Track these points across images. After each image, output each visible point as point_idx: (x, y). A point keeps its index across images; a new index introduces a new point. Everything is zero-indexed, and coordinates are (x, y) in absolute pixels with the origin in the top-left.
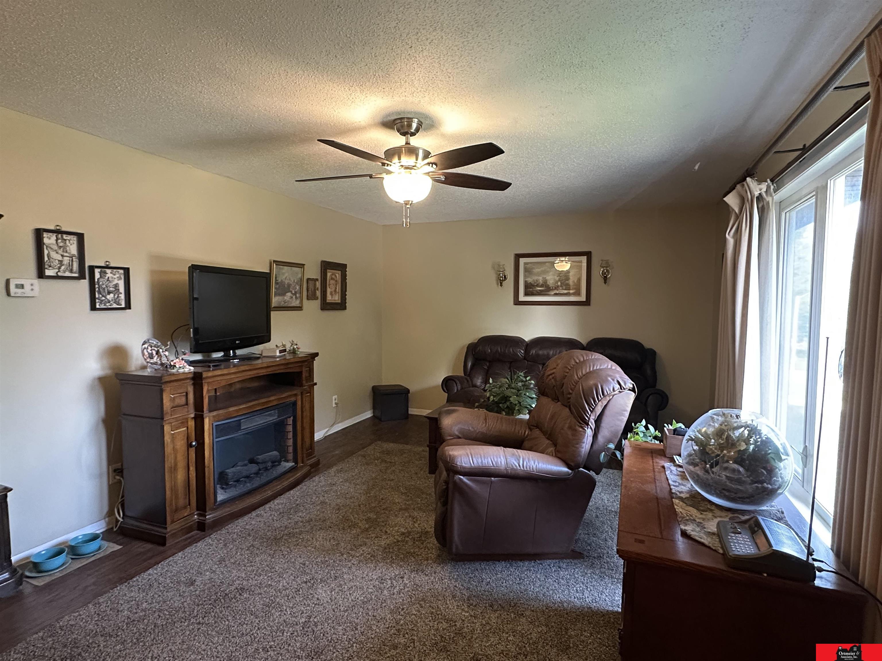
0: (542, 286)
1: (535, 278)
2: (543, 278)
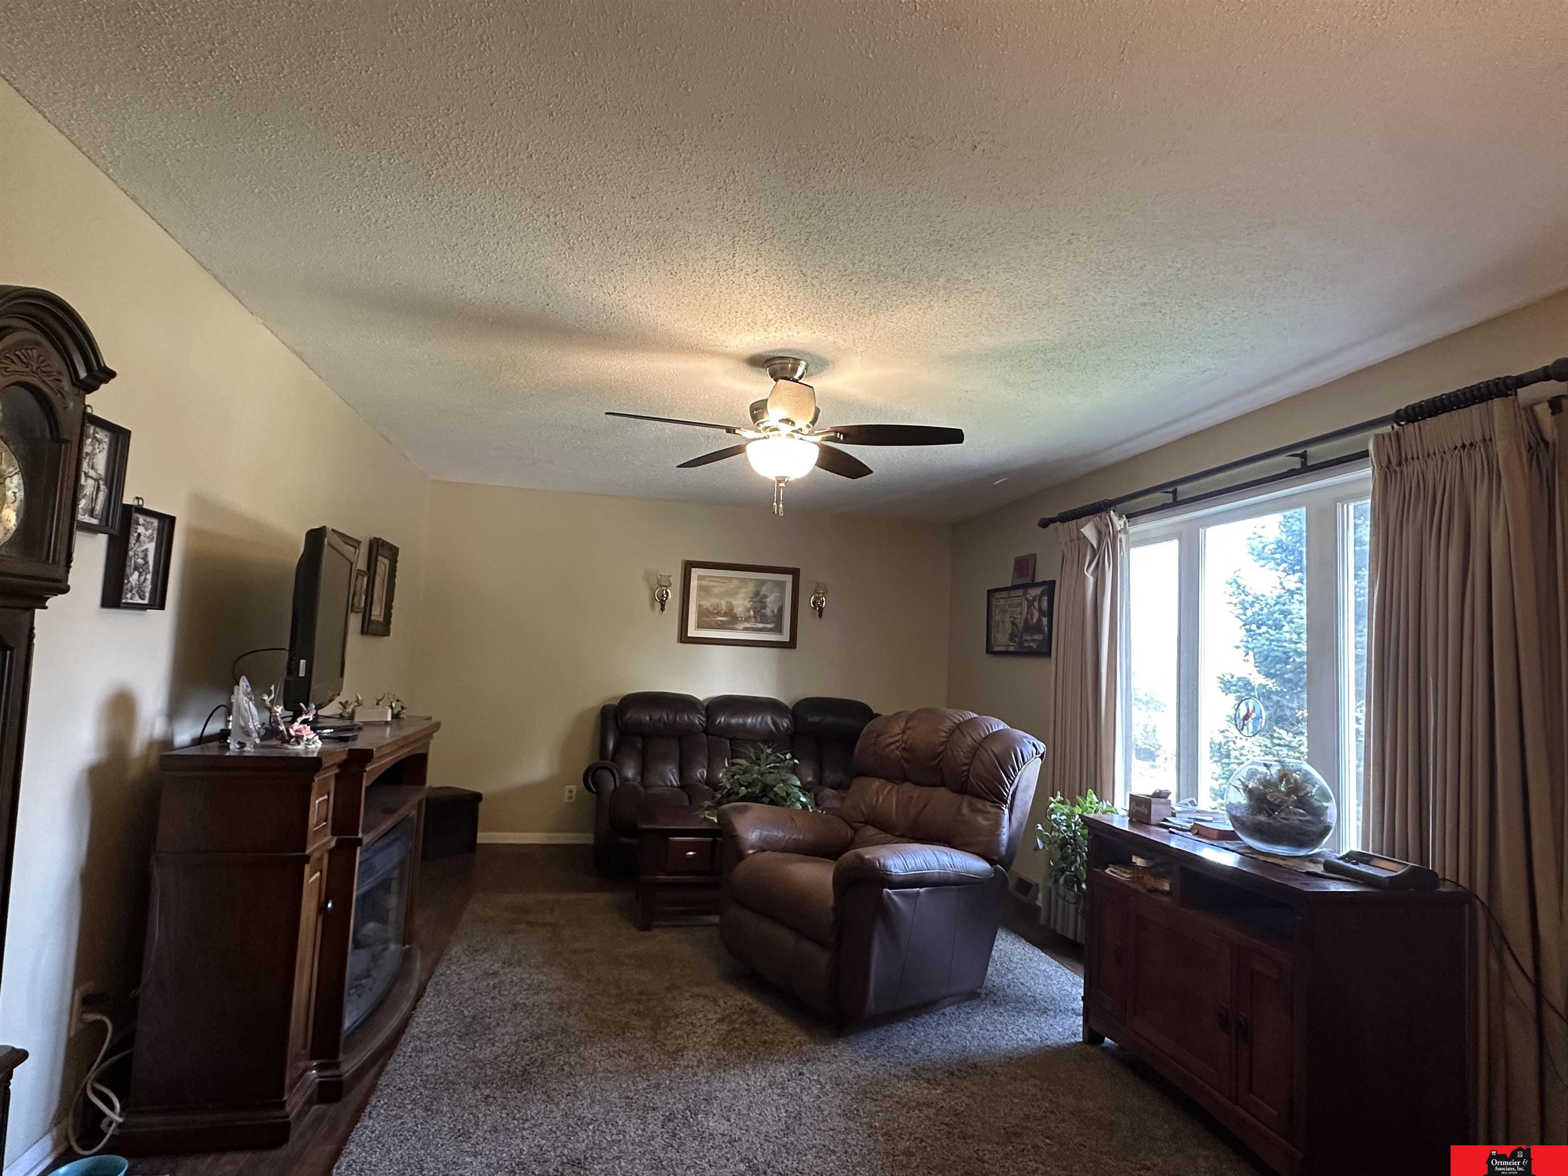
0: (725, 615)
1: (715, 601)
2: (727, 602)
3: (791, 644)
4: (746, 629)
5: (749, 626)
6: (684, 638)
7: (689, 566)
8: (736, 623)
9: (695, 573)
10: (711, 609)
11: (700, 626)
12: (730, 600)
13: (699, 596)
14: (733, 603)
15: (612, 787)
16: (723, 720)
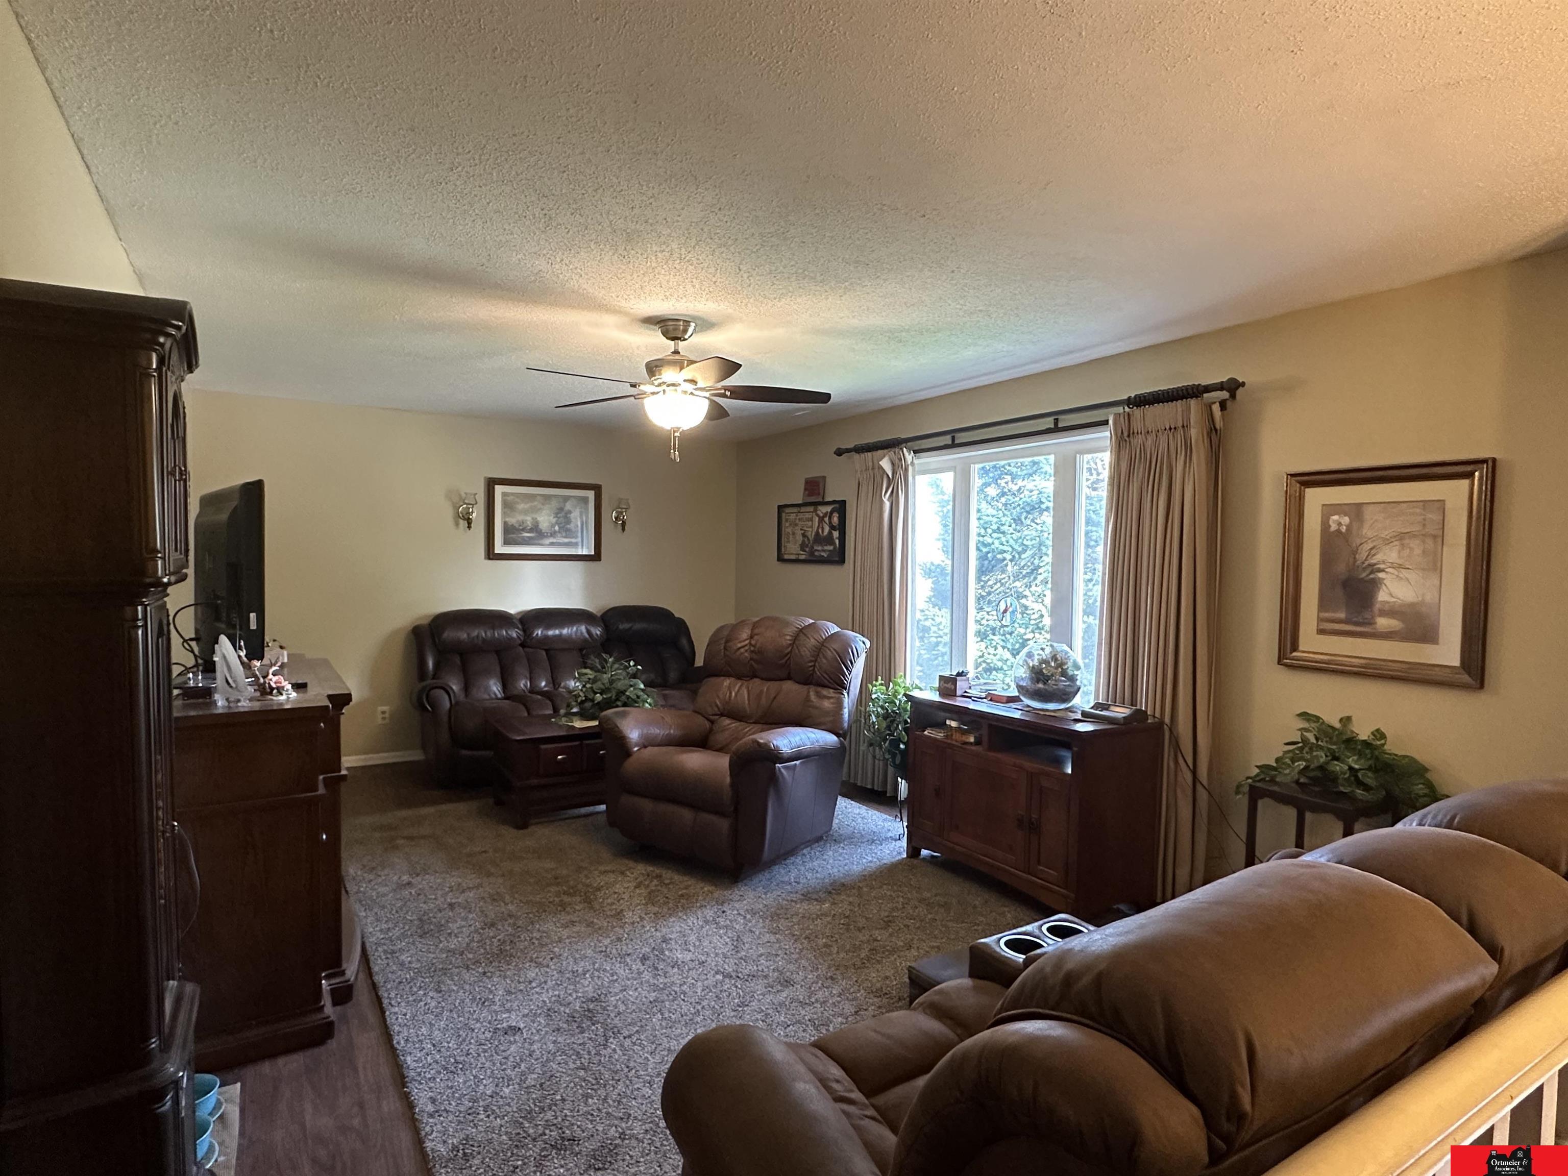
0: (531, 531)
1: (520, 518)
2: (533, 519)
3: (596, 557)
4: (552, 544)
5: (555, 541)
6: (491, 555)
7: (491, 484)
8: (542, 539)
9: (499, 489)
10: (517, 525)
11: (507, 542)
12: (534, 516)
13: (504, 514)
14: (539, 519)
15: (448, 705)
16: (540, 632)
